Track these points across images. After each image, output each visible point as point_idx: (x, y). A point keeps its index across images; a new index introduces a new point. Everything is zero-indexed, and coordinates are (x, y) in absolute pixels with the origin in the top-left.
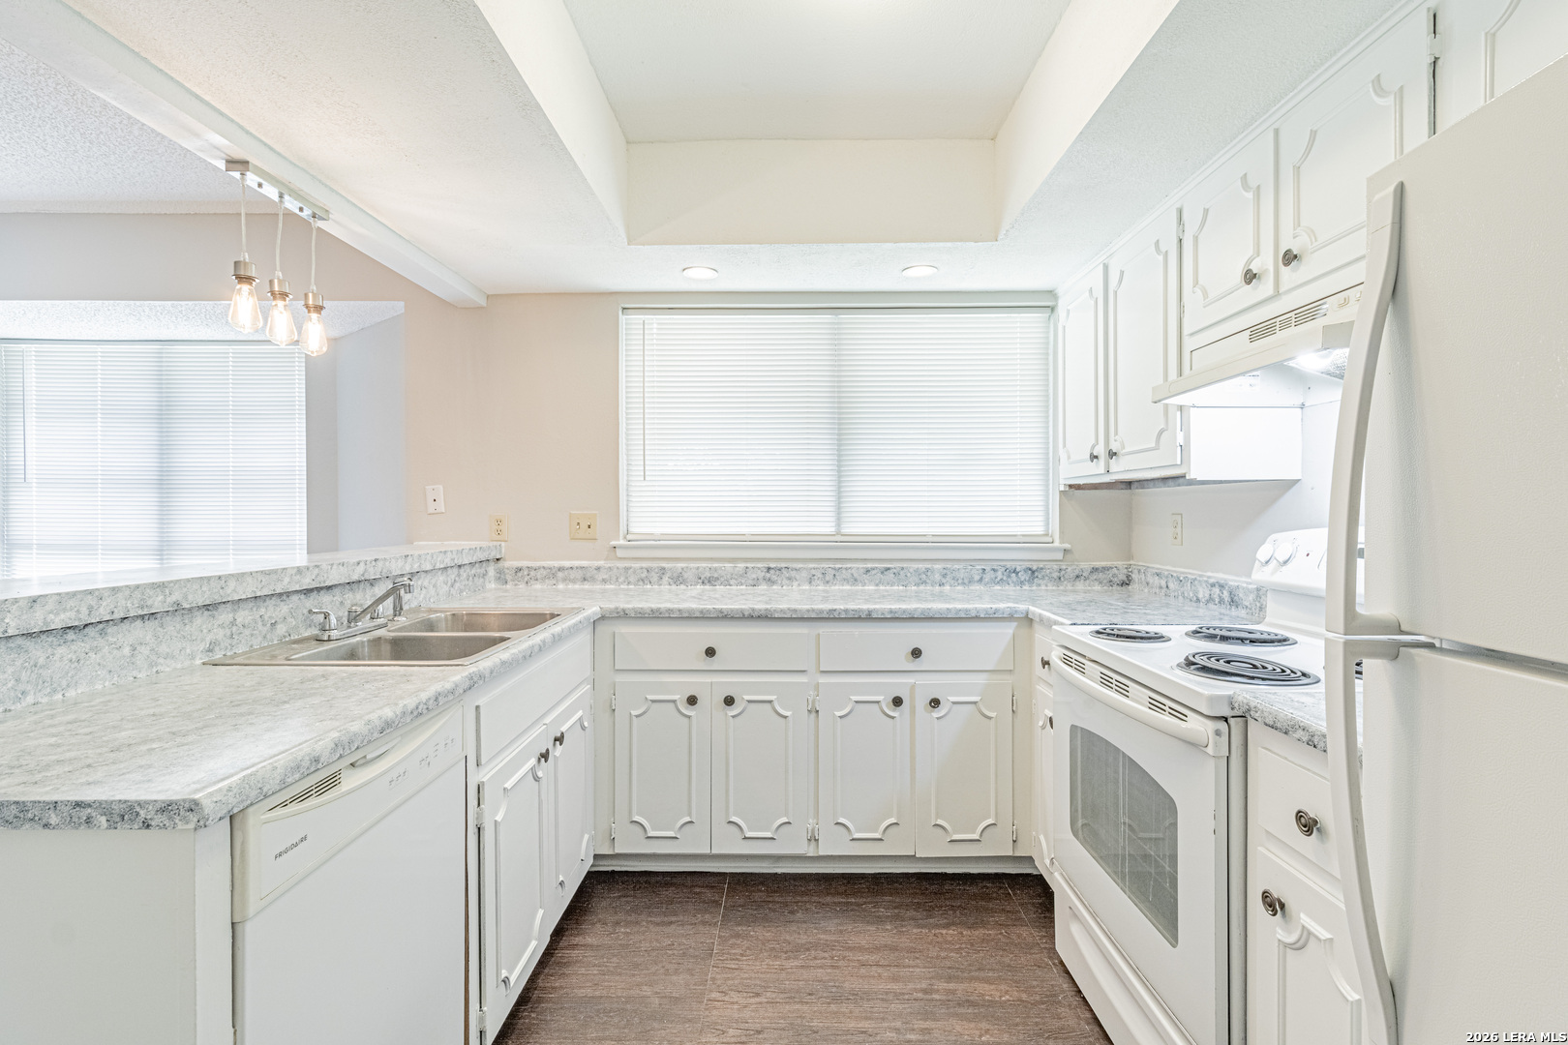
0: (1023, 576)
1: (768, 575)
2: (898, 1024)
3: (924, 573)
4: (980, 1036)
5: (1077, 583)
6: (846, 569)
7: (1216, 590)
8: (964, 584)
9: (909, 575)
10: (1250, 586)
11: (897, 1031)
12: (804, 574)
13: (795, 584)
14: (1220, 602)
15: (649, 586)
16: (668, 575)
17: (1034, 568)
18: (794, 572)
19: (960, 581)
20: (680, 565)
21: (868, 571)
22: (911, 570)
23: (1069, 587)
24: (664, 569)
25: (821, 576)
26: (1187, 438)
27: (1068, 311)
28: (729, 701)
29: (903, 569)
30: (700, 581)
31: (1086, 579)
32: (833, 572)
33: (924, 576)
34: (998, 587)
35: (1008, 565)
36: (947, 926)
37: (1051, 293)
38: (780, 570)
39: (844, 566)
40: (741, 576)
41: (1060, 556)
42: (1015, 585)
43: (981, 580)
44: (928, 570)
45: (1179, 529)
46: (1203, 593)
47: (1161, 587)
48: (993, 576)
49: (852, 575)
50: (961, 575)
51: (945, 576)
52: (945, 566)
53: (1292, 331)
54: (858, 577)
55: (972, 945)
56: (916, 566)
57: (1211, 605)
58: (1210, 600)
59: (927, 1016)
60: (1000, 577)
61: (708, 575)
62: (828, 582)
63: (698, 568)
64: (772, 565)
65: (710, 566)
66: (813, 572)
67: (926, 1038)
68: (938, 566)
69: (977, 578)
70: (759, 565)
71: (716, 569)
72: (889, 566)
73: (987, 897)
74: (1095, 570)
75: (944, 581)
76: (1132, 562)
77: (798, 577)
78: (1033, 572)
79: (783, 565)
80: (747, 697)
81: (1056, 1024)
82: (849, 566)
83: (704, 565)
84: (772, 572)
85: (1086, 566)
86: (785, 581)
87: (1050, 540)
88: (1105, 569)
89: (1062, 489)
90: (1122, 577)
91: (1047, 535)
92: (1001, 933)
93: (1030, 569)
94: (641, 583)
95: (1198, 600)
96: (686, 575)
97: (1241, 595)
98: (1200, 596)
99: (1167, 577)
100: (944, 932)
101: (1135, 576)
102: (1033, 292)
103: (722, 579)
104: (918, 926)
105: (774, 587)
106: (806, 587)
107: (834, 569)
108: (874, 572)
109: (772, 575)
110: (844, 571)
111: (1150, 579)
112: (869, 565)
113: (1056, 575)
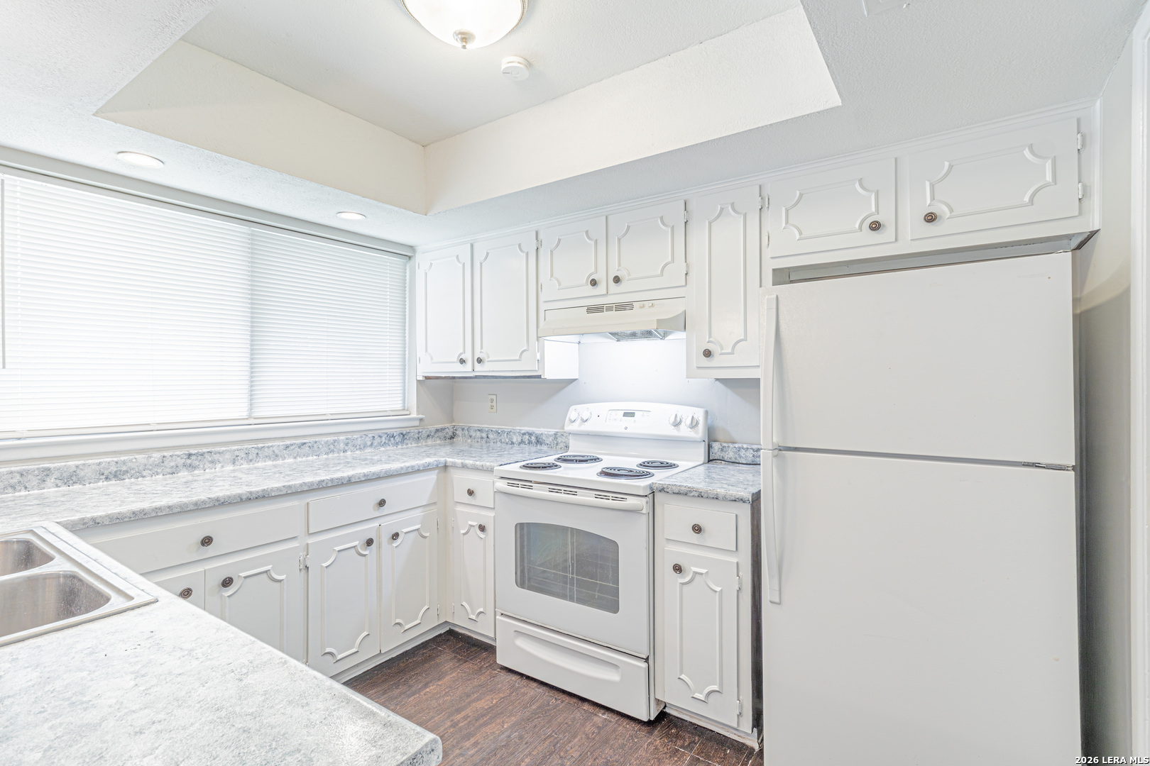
0: (398, 439)
1: (189, 461)
2: (458, 751)
3: (332, 444)
4: (503, 727)
5: (428, 440)
6: (268, 447)
7: (527, 437)
8: (360, 449)
9: (321, 446)
10: (550, 433)
11: (461, 755)
12: (228, 456)
13: (219, 466)
14: (529, 443)
15: (24, 493)
16: (54, 476)
17: (404, 433)
18: (218, 455)
19: (358, 447)
20: (72, 463)
21: (287, 447)
22: (322, 443)
23: (424, 444)
24: (49, 469)
25: (244, 456)
26: (543, 356)
27: (431, 264)
28: (227, 583)
29: (316, 442)
30: (104, 477)
31: (433, 437)
32: (257, 451)
33: (332, 446)
34: (383, 449)
35: (388, 431)
36: (426, 685)
37: (412, 248)
38: (202, 455)
39: (266, 445)
40: (157, 465)
41: (417, 423)
42: (393, 445)
43: (372, 444)
44: (335, 441)
45: (494, 404)
46: (516, 439)
47: (482, 438)
48: (379, 441)
49: (274, 451)
50: (359, 442)
51: (347, 444)
52: (347, 437)
53: (614, 312)
54: (279, 453)
55: (451, 687)
56: (326, 439)
57: (522, 445)
58: (522, 442)
59: (467, 737)
60: (383, 441)
61: (113, 469)
62: (251, 461)
63: (100, 464)
64: (193, 451)
65: (116, 459)
66: (237, 453)
67: (479, 747)
68: (342, 438)
69: (369, 443)
70: (178, 453)
71: (124, 463)
72: (305, 441)
73: (430, 658)
74: (437, 430)
75: (347, 448)
76: (454, 424)
77: (221, 459)
78: (404, 436)
79: (205, 450)
80: (243, 574)
81: (527, 698)
82: (270, 444)
83: (108, 460)
84: (193, 458)
85: (432, 428)
86: (208, 465)
87: (408, 413)
88: (443, 429)
89: (421, 378)
90: (451, 434)
91: (404, 409)
92: (459, 672)
93: (402, 434)
94: (10, 490)
95: (513, 443)
96: (82, 474)
97: (544, 438)
98: (514, 440)
99: (488, 431)
100: (428, 690)
101: (459, 432)
102: (402, 244)
103: (133, 472)
104: (409, 697)
105: (196, 472)
106: (230, 467)
107: (257, 448)
108: (292, 447)
109: (193, 460)
110: (266, 450)
111: (473, 434)
112: (288, 442)
113: (416, 436)
